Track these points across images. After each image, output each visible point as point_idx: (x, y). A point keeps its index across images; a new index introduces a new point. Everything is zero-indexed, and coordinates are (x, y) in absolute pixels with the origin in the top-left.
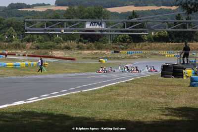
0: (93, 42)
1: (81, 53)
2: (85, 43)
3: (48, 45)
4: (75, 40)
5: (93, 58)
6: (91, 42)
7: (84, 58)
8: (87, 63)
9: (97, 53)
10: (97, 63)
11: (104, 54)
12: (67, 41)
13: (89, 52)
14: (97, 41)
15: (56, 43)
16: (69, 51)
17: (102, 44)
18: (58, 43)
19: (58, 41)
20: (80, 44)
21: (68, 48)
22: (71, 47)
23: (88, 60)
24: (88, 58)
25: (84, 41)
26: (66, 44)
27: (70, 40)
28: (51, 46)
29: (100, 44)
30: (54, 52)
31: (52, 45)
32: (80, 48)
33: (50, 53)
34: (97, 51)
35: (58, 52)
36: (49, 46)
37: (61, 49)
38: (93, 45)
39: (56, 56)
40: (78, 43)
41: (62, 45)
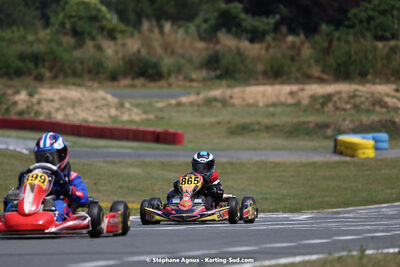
0: (311, 30)
1: (224, 102)
2: (255, 36)
3: (19, 48)
4: (190, 18)
5: (295, 131)
6: (292, 31)
7: (242, 130)
8: (256, 157)
9: (328, 98)
10: (318, 158)
11: (379, 102)
12: (137, 25)
13: (280, 91)
14: (337, 24)
15: (68, 40)
16: (153, 88)
17: (367, 42)
18: (78, 35)
19: (82, 25)
20: (227, 41)
21: (146, 71)
22: (167, 62)
23: (266, 140)
24: (269, 129)
25: (249, 21)
26: (133, 45)
27: (160, 16)
28: (36, 59)
29: (350, 43)
30: (47, 93)
31: (40, 48)
32: (223, 69)
33: (23, 96)
34: (330, 89)
35: (74, 93)
36: (22, 57)
37: (97, 73)
38: (307, 51)
39: (59, 117)
40: (209, 36)
41: (111, 52)
